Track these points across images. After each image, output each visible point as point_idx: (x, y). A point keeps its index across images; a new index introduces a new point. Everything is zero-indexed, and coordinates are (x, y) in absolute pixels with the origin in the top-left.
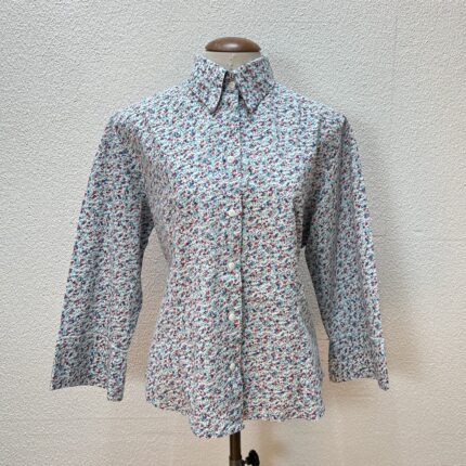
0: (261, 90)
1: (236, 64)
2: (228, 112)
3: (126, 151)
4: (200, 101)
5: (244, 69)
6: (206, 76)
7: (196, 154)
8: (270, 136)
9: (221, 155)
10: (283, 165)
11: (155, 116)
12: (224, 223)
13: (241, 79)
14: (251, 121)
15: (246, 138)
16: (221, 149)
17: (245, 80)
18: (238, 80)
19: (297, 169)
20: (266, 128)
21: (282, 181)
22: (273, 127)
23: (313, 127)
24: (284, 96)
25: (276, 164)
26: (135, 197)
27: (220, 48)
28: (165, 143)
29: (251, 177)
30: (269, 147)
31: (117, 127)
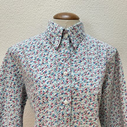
0: (80, 38)
1: (69, 25)
2: (64, 49)
3: (15, 65)
4: (50, 43)
5: (72, 28)
6: (53, 31)
7: (48, 70)
8: (85, 61)
9: (61, 71)
10: (92, 76)
11: (28, 49)
12: (62, 108)
13: (71, 33)
14: (75, 53)
15: (73, 62)
16: (61, 68)
17: (73, 33)
18: (69, 33)
19: (98, 78)
20: (83, 57)
21: (92, 85)
22: (86, 56)
23: (104, 55)
24: (90, 40)
25: (88, 76)
26: (19, 86)
27: (60, 17)
28: (33, 64)
29: (76, 83)
30: (85, 66)
31: (10, 54)
